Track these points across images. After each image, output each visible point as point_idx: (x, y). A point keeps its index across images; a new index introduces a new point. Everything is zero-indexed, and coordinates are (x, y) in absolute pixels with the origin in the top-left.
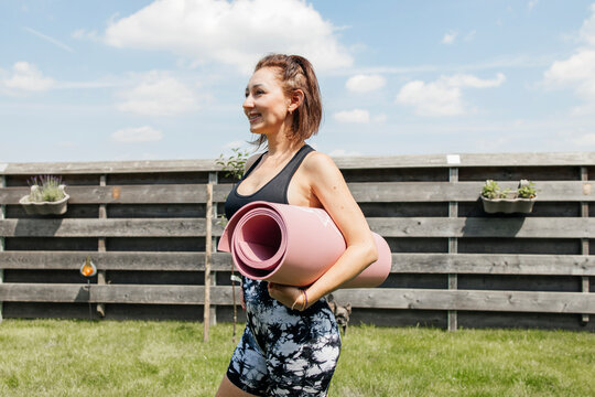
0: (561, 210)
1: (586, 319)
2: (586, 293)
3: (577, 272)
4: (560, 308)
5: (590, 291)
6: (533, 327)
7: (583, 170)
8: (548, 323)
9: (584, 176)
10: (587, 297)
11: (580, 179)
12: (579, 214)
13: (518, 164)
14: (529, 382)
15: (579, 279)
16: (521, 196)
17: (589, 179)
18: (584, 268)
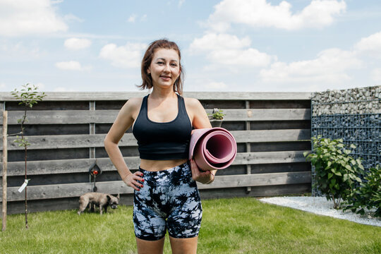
0: (236, 126)
1: (249, 190)
2: (249, 174)
3: (245, 162)
4: (235, 185)
5: (252, 173)
6: (221, 197)
7: (247, 103)
8: (229, 194)
9: (247, 106)
10: (250, 177)
11: (245, 108)
12: (245, 129)
13: (212, 99)
14: (237, 231)
15: (245, 166)
16: (214, 118)
17: (250, 108)
18: (248, 160)
